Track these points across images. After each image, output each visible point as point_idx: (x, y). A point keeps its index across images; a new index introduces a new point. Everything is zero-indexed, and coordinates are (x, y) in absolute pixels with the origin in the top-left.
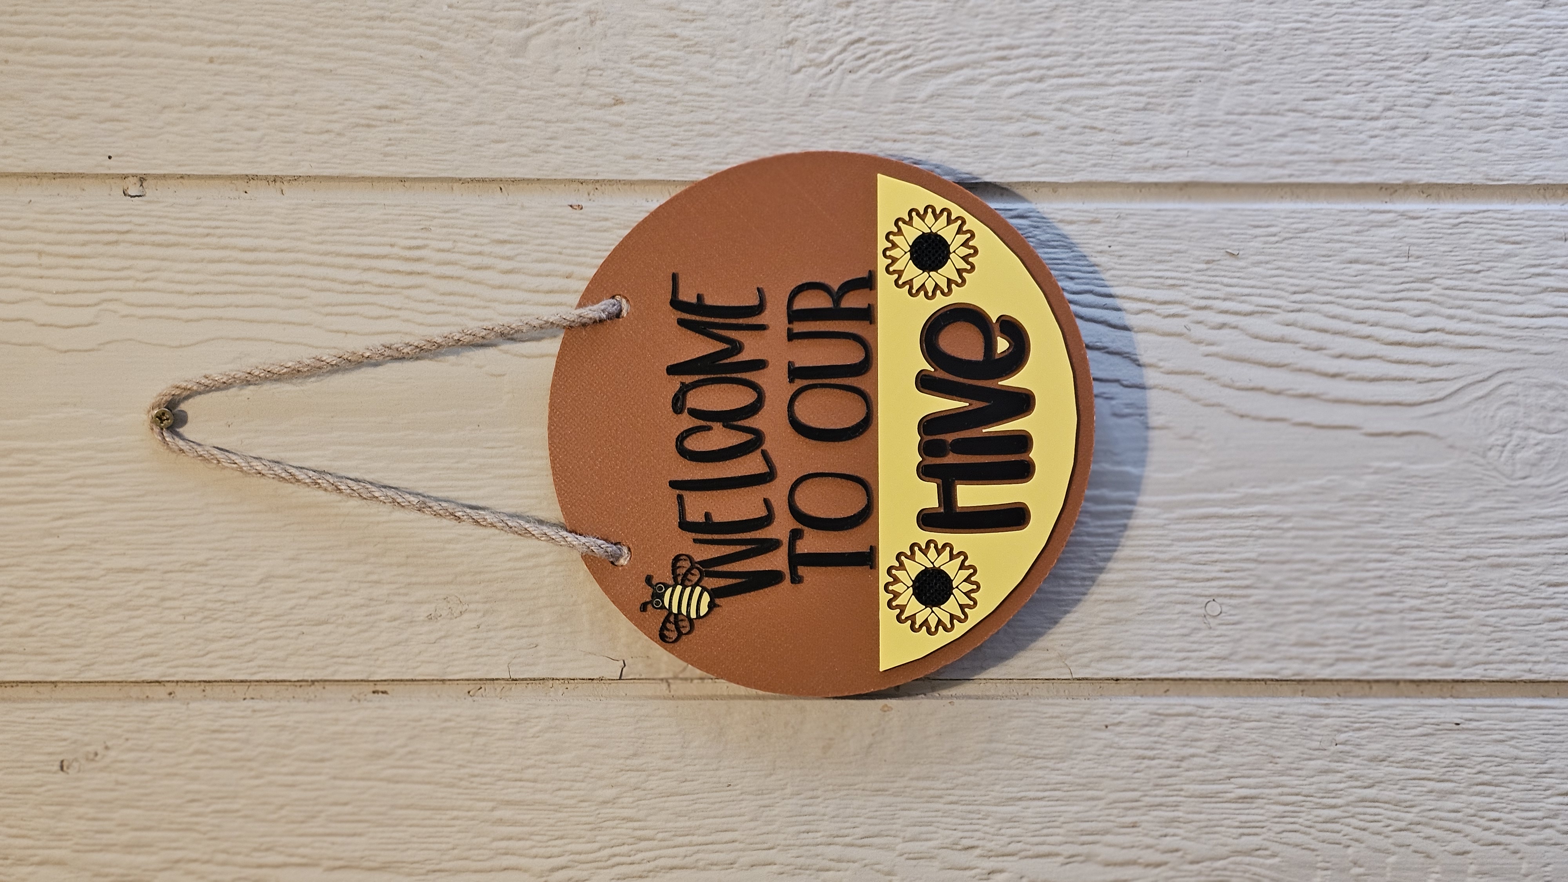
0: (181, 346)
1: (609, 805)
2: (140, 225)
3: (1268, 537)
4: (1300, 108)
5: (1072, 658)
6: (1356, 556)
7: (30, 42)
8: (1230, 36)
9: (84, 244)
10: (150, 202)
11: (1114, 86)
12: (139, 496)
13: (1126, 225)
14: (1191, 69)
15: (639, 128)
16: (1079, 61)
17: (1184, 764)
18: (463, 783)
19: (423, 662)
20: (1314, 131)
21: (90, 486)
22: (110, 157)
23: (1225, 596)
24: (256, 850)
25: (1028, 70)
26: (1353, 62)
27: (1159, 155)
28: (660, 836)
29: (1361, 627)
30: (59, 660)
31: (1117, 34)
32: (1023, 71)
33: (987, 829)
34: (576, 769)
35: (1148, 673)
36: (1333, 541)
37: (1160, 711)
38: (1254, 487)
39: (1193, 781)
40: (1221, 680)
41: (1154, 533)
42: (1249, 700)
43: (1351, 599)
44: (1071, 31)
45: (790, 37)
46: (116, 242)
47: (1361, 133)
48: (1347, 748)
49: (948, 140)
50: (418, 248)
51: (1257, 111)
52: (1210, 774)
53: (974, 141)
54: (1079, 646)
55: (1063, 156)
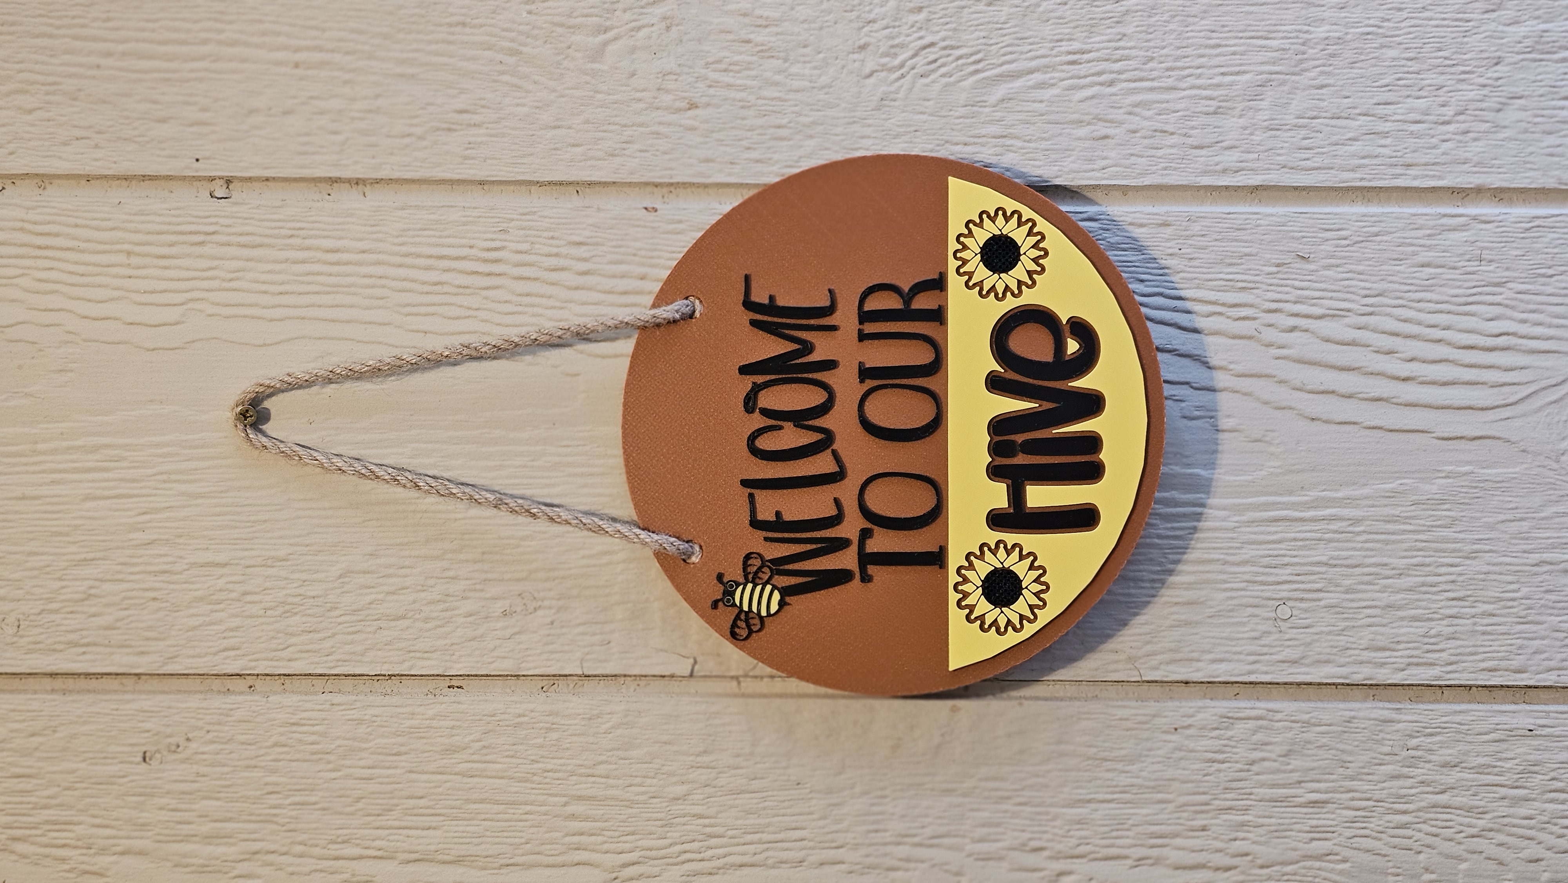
0: (265, 345)
1: (680, 802)
2: (226, 226)
3: (1338, 541)
4: (1371, 112)
5: (1141, 661)
6: (1428, 560)
7: (121, 48)
8: (1300, 41)
9: (172, 245)
10: (236, 204)
11: (1184, 90)
12: (222, 492)
13: (1196, 228)
14: (1262, 73)
15: (713, 132)
16: (1150, 65)
17: (1255, 768)
18: (535, 778)
19: (498, 657)
20: (1385, 134)
21: (175, 481)
22: (197, 160)
23: (1296, 600)
24: (333, 842)
25: (1099, 74)
26: (1425, 67)
27: (1231, 158)
28: (730, 833)
29: (1433, 632)
30: (143, 653)
31: (1188, 38)
32: (1093, 75)
33: (1056, 831)
34: (646, 765)
35: (1217, 677)
36: (1405, 546)
37: (1230, 715)
38: (1323, 491)
39: (1263, 785)
40: (1291, 684)
41: (1226, 535)
42: (1320, 705)
43: (1424, 604)
44: (1143, 36)
45: (862, 42)
46: (201, 244)
47: (1433, 137)
48: (1419, 753)
49: (1019, 144)
50: (496, 249)
51: (1328, 115)
52: (1279, 778)
53: (1044, 145)
54: (1149, 648)
55: (1133, 160)
